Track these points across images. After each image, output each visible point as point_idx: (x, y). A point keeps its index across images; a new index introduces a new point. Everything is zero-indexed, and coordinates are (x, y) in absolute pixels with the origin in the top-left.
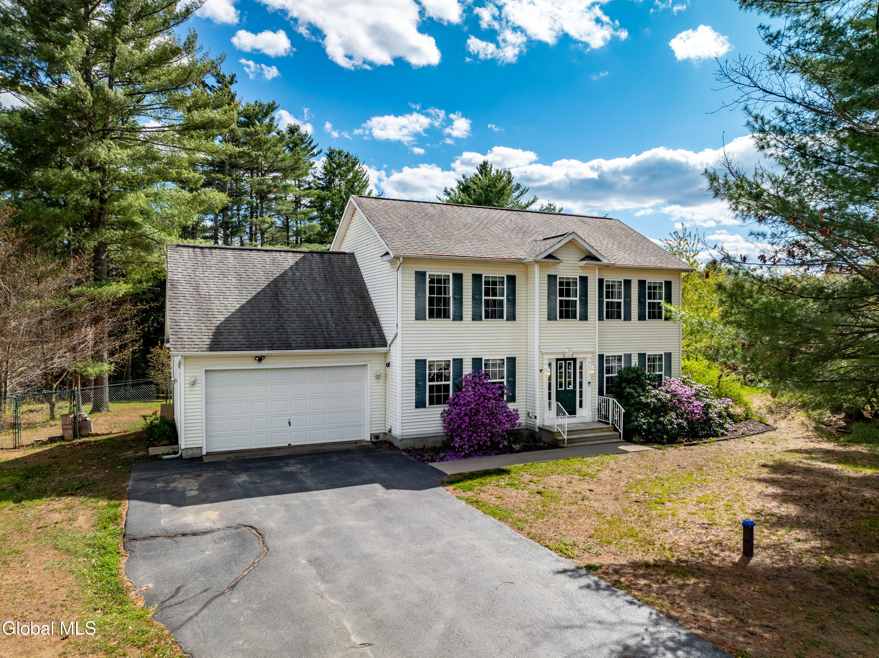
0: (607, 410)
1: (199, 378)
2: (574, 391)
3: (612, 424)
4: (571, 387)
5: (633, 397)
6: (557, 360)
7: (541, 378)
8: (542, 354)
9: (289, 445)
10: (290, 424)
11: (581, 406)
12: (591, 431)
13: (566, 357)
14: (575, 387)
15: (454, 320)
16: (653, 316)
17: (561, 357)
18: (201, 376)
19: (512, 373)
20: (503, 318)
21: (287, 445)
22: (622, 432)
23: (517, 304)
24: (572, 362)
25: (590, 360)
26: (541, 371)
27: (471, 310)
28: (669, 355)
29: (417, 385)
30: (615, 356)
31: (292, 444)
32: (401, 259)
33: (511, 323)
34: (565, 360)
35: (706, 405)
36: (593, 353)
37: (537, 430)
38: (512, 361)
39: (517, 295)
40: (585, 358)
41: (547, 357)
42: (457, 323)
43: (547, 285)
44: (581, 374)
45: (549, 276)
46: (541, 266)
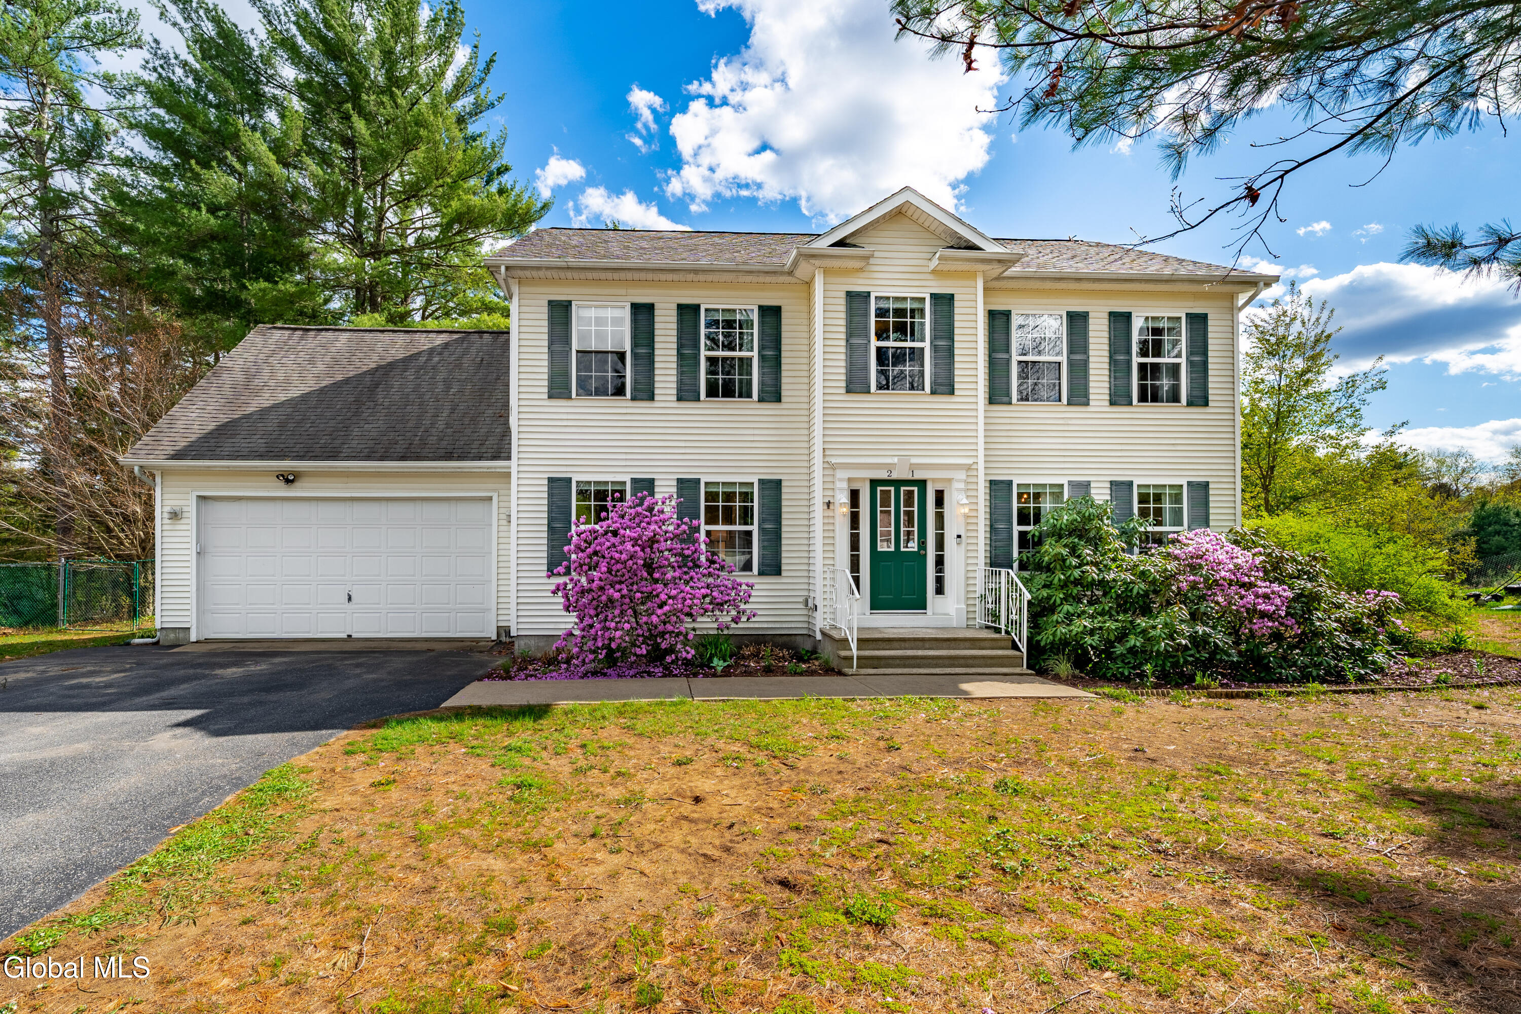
0: (997, 601)
1: (185, 509)
2: (920, 556)
3: (1007, 632)
4: (913, 546)
5: (1064, 568)
6: (874, 483)
7: (829, 524)
8: (831, 467)
9: (349, 636)
10: (350, 599)
11: (940, 590)
12: (945, 644)
13: (895, 476)
14: (923, 544)
15: (633, 399)
16: (1149, 395)
17: (883, 475)
18: (190, 507)
19: (774, 514)
20: (749, 395)
21: (344, 636)
22: (1024, 650)
23: (783, 367)
24: (916, 489)
25: (962, 486)
26: (828, 504)
27: (674, 379)
28: (1201, 490)
29: (551, 529)
30: (1044, 486)
31: (354, 635)
32: (503, 269)
33: (769, 408)
34: (898, 483)
35: (1301, 595)
36: (968, 468)
37: (819, 636)
38: (772, 488)
39: (783, 348)
40: (950, 480)
41: (842, 474)
42: (642, 406)
43: (843, 315)
44: (940, 517)
45: (849, 294)
46: (827, 272)
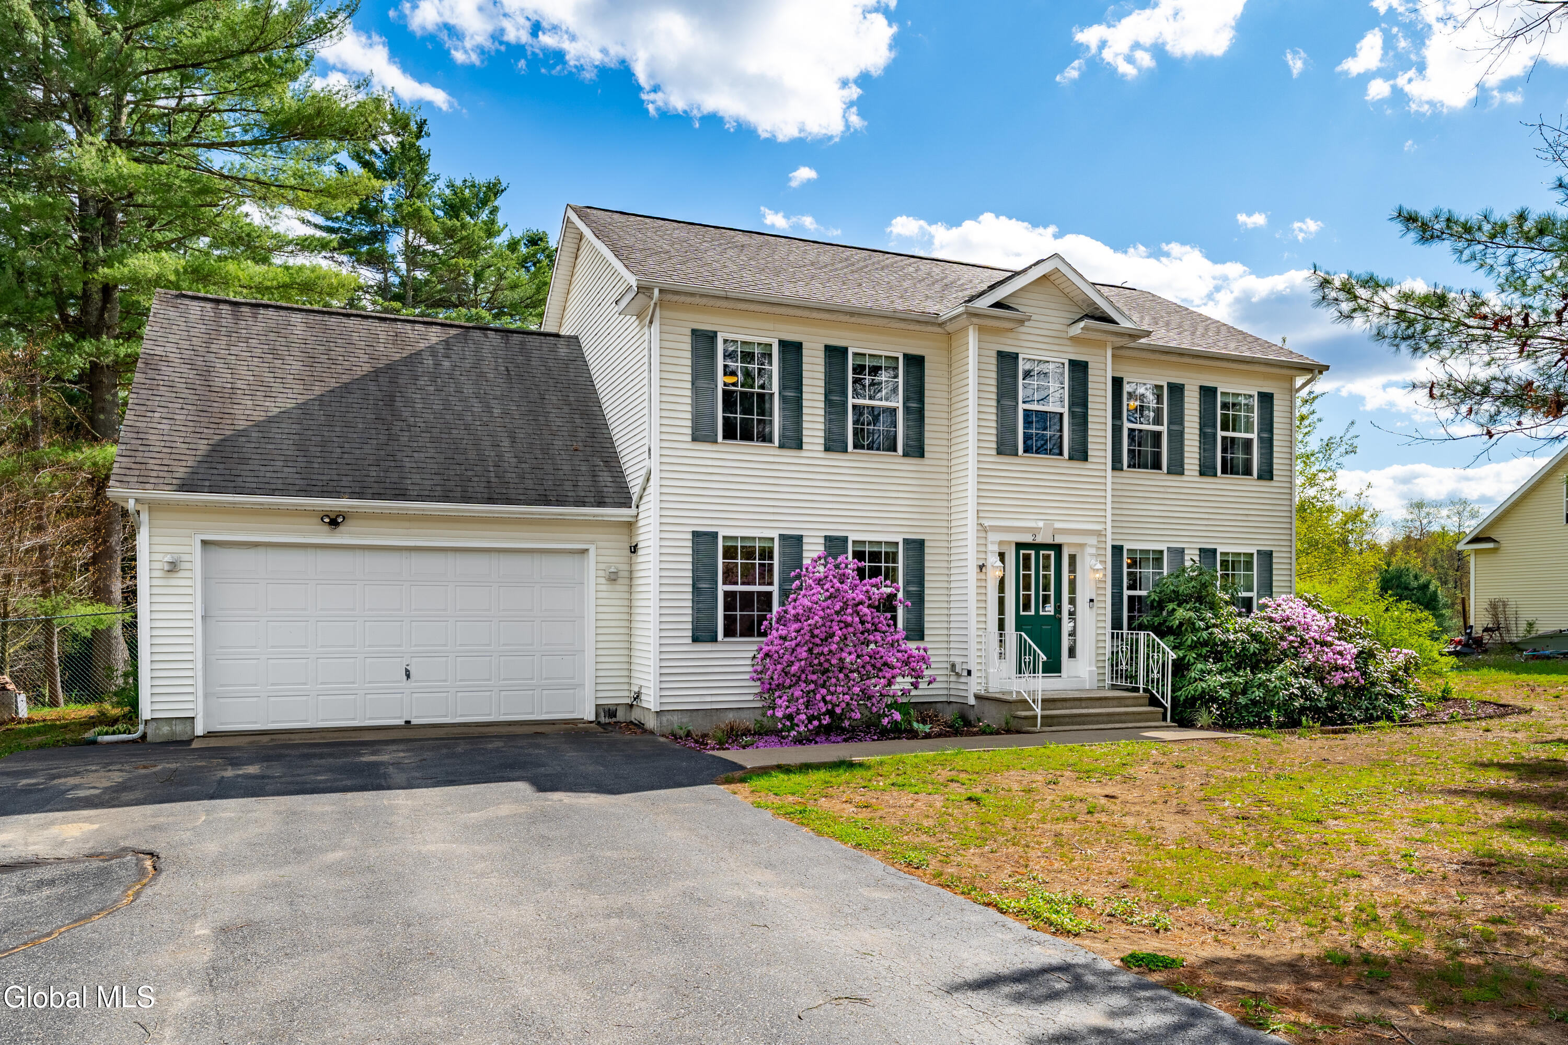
0: (1133, 659)
1: (185, 557)
2: (1056, 620)
3: (1146, 690)
4: (1050, 610)
5: (1195, 630)
6: (1019, 546)
7: (982, 586)
8: (983, 529)
9: (408, 722)
10: (408, 676)
11: (1072, 653)
12: (1098, 703)
13: (1039, 540)
14: (1058, 609)
15: (781, 446)
16: (1231, 469)
17: (1027, 538)
18: (194, 555)
19: (917, 576)
20: (895, 450)
21: (401, 722)
22: (1168, 706)
23: (927, 421)
24: (1052, 553)
25: (1093, 551)
26: (981, 567)
27: (822, 427)
28: (1267, 557)
29: (696, 589)
30: (1147, 551)
31: (415, 721)
32: (656, 291)
33: (912, 464)
34: (1037, 547)
35: (1361, 653)
36: (1098, 533)
37: (972, 701)
38: (916, 547)
39: (927, 400)
40: (1082, 546)
41: (994, 537)
42: (789, 456)
43: (994, 375)
44: (1072, 583)
45: (1000, 354)
46: (981, 330)
